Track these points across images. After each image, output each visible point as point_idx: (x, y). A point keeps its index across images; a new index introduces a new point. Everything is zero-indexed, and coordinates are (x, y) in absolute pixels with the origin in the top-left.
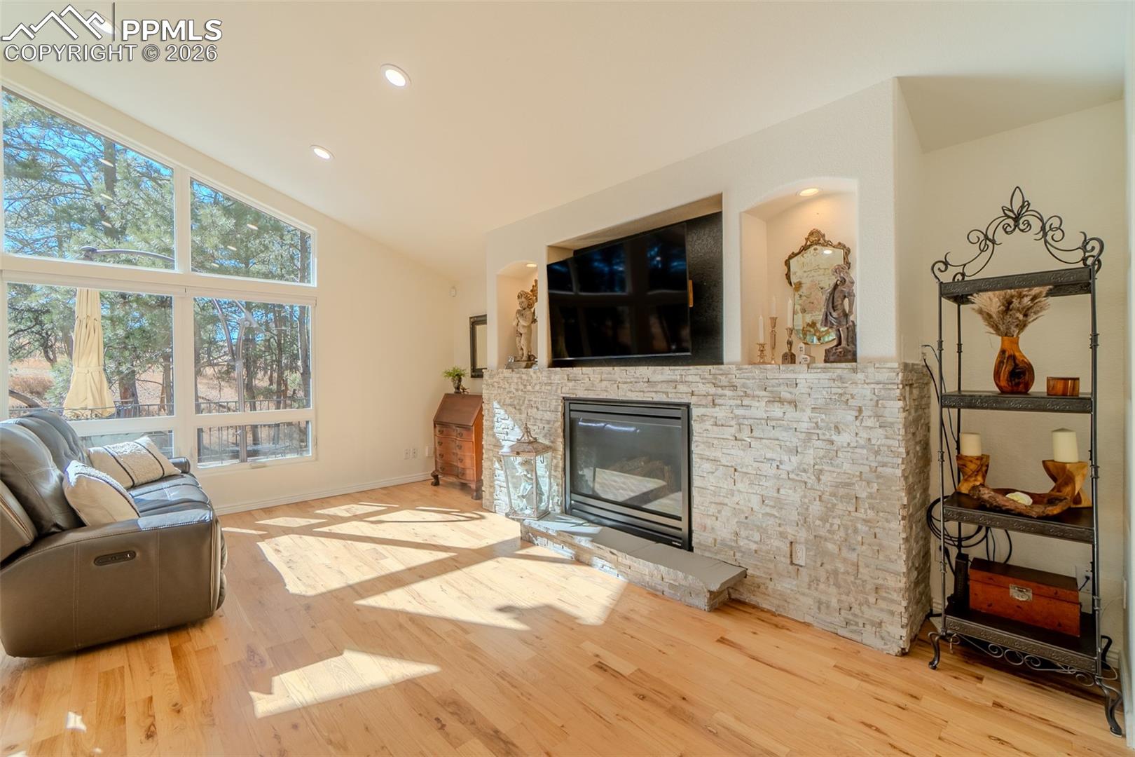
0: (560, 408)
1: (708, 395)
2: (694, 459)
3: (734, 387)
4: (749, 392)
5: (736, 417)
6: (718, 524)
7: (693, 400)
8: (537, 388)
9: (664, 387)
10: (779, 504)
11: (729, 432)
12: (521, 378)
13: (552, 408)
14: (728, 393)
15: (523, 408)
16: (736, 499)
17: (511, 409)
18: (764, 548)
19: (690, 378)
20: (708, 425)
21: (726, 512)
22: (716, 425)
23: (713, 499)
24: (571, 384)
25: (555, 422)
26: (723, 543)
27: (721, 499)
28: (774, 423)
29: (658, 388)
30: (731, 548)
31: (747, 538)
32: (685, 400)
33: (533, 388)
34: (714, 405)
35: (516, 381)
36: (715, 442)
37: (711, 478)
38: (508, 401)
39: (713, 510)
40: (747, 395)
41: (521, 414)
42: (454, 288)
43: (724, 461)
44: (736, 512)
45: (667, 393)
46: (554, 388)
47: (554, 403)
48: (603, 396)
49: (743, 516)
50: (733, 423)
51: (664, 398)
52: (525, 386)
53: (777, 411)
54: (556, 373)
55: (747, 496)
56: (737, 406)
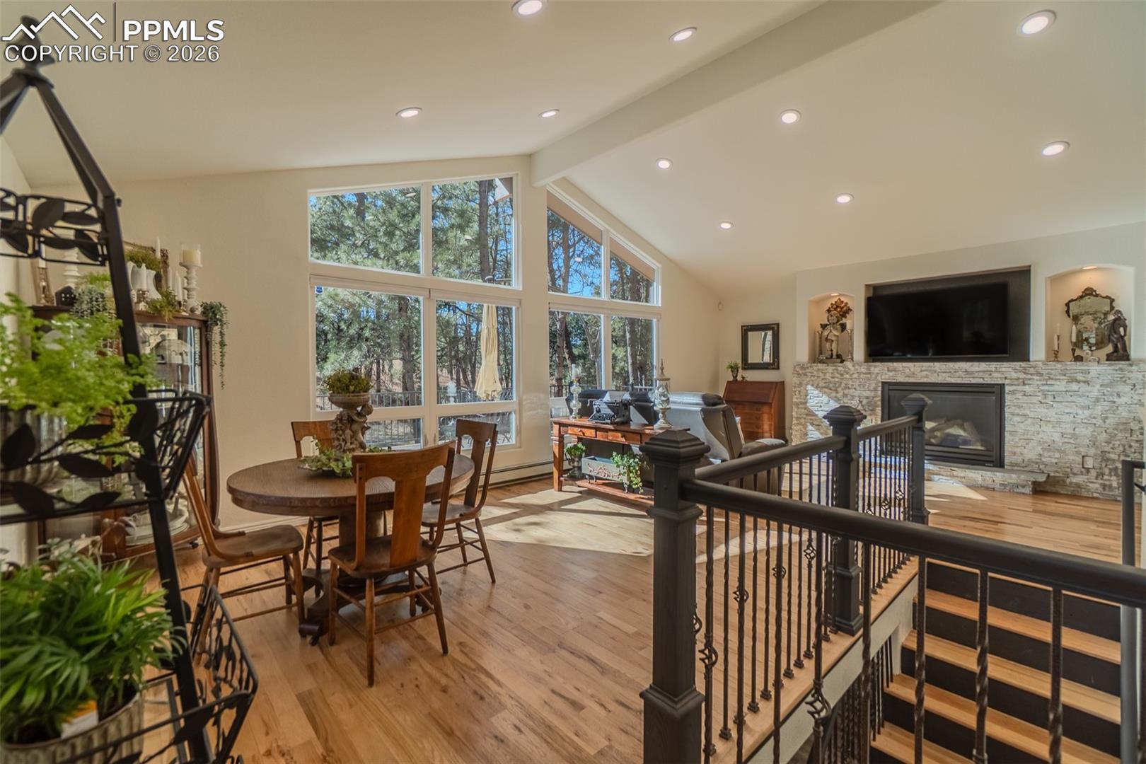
0: (880, 389)
1: (1018, 379)
2: (1006, 415)
3: (1041, 375)
4: (1052, 376)
5: (1042, 390)
6: (1026, 451)
7: (1007, 382)
8: (856, 376)
9: (981, 375)
10: (1074, 436)
11: (1035, 400)
12: (837, 370)
13: (871, 388)
14: (1035, 377)
15: (839, 389)
16: (1040, 436)
17: (827, 390)
18: (1063, 461)
19: (1004, 369)
20: (1019, 396)
21: (1032, 444)
22: (1025, 395)
23: (1022, 437)
24: (891, 374)
25: (874, 397)
26: (1030, 460)
27: (1029, 437)
28: (1072, 393)
29: (976, 375)
30: (1037, 463)
31: (1050, 457)
32: (1000, 382)
33: (851, 376)
34: (1024, 384)
35: (831, 371)
36: (1024, 405)
37: (1021, 425)
38: (822, 384)
39: (1022, 443)
40: (1050, 378)
41: (837, 392)
42: (720, 303)
43: (1032, 415)
44: (1040, 443)
45: (983, 378)
46: (874, 376)
47: (873, 385)
48: (925, 380)
49: (1046, 445)
50: (1040, 394)
51: (981, 381)
52: (842, 375)
53: (1074, 386)
54: (875, 366)
55: (1051, 434)
56: (1043, 385)
